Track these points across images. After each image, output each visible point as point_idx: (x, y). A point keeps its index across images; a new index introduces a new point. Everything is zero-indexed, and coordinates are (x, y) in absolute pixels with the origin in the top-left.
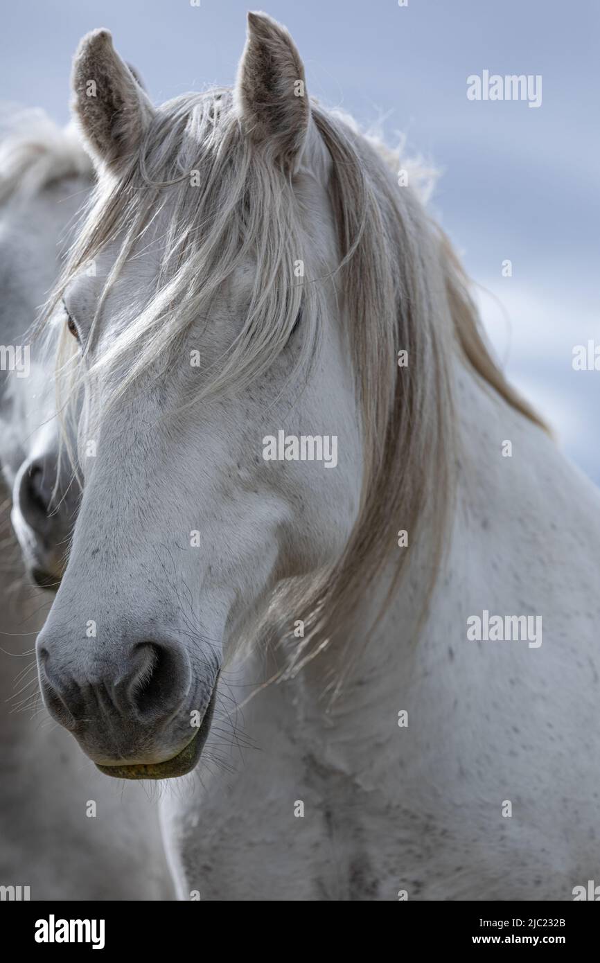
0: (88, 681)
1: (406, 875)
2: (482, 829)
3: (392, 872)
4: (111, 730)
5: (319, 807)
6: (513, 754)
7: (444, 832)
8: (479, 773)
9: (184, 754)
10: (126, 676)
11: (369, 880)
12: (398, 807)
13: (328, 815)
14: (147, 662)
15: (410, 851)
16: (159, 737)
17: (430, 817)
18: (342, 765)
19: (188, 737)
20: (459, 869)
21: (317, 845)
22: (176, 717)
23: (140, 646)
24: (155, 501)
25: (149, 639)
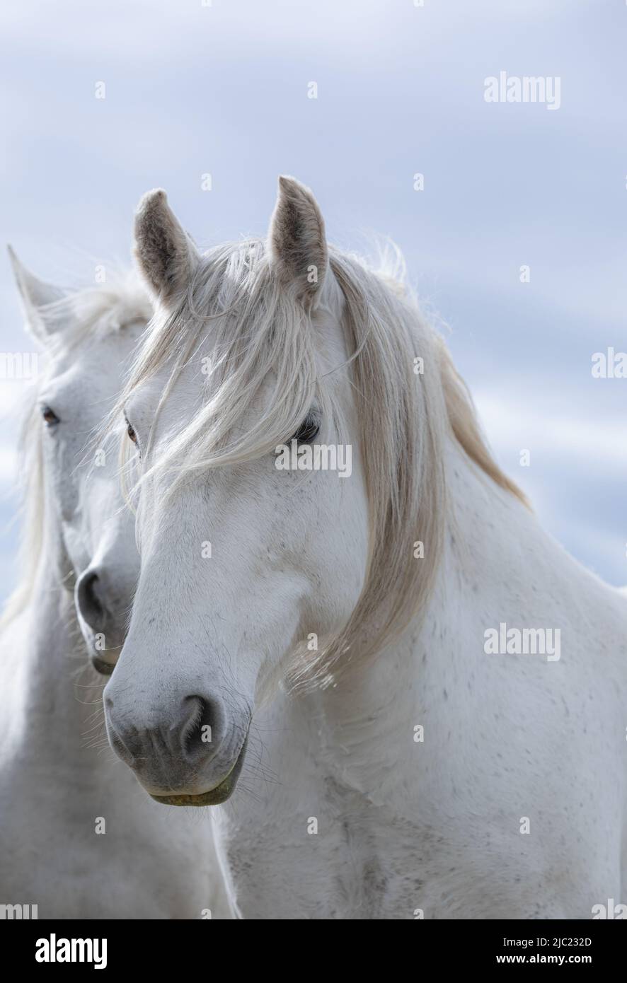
0: (145, 727)
1: (409, 875)
2: (472, 836)
3: (398, 872)
4: (163, 767)
5: (338, 819)
6: (497, 775)
7: (440, 840)
8: (470, 791)
9: (222, 787)
10: (179, 723)
11: (379, 879)
12: (403, 819)
13: (346, 825)
14: (195, 710)
15: (413, 855)
16: (202, 773)
17: (429, 827)
18: (357, 785)
19: (225, 773)
20: (453, 869)
21: (337, 849)
22: (216, 756)
23: (189, 698)
24: (200, 580)
25: (196, 693)
